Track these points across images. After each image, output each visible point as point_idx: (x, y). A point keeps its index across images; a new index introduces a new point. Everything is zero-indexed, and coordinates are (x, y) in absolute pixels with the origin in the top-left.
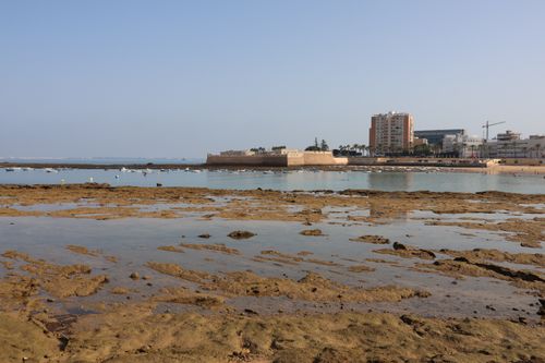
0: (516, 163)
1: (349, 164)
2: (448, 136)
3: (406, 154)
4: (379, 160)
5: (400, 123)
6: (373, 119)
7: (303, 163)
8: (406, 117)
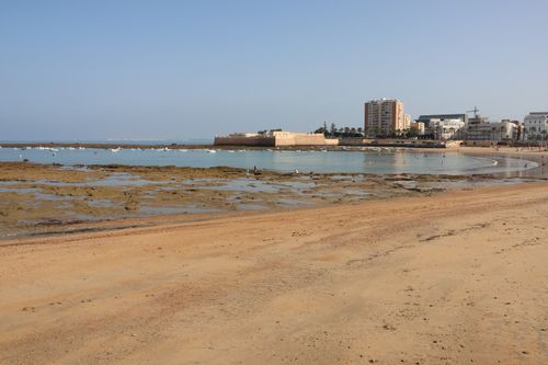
0: (475, 145)
1: (339, 145)
2: (432, 120)
3: (393, 136)
4: (364, 141)
5: (389, 108)
6: (367, 105)
7: (294, 143)
8: (394, 104)
